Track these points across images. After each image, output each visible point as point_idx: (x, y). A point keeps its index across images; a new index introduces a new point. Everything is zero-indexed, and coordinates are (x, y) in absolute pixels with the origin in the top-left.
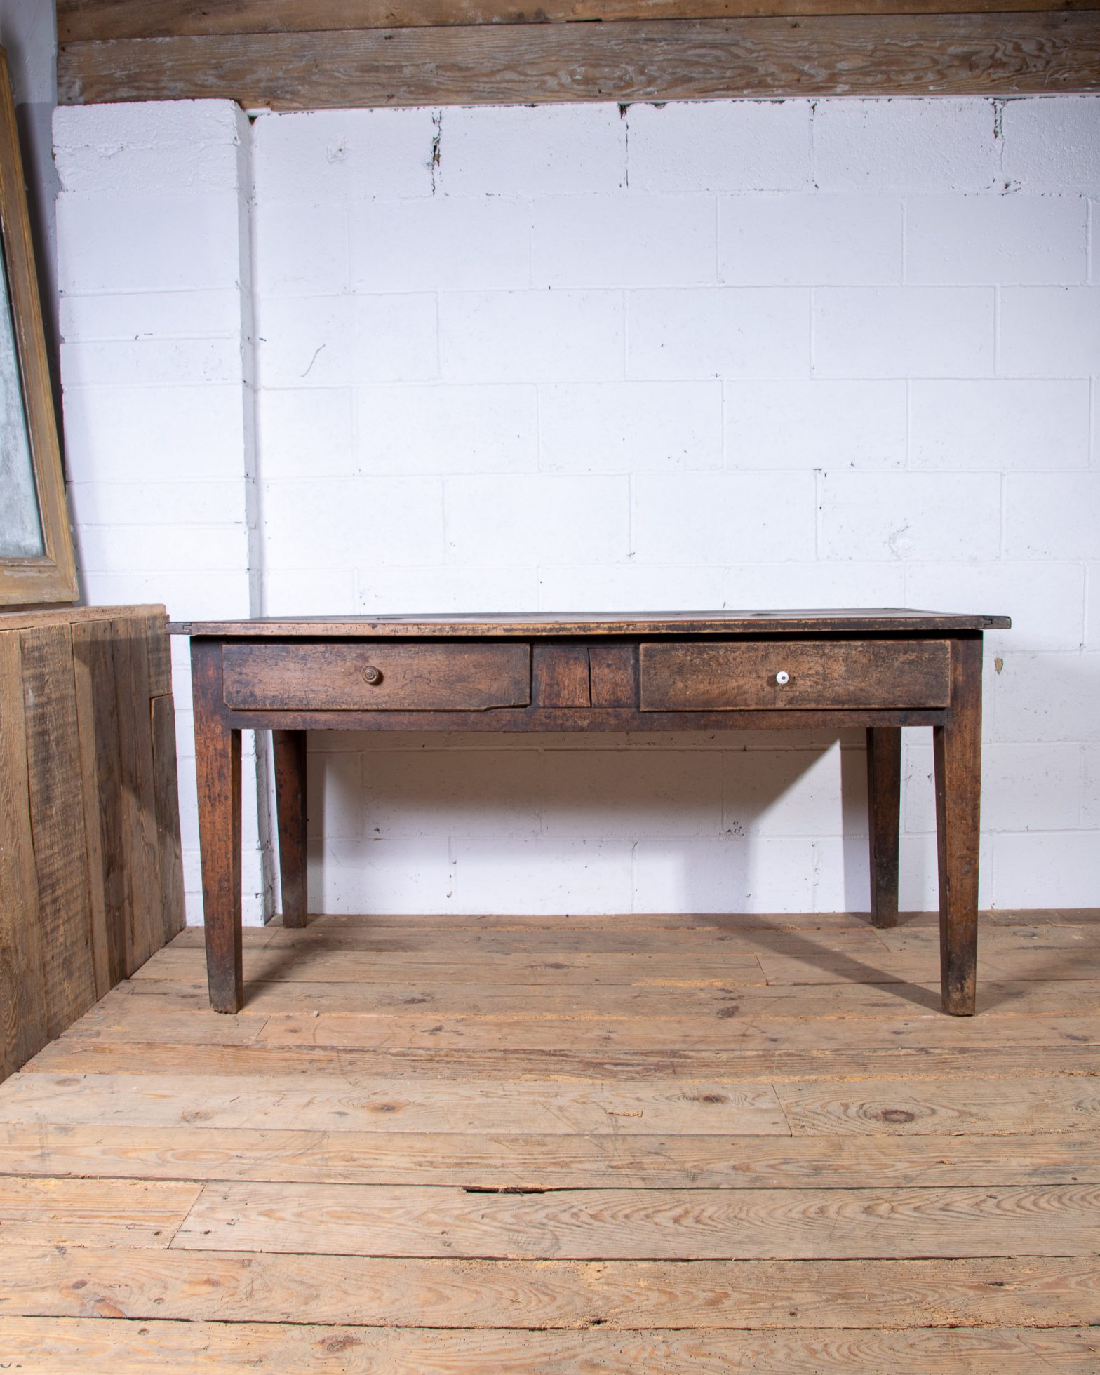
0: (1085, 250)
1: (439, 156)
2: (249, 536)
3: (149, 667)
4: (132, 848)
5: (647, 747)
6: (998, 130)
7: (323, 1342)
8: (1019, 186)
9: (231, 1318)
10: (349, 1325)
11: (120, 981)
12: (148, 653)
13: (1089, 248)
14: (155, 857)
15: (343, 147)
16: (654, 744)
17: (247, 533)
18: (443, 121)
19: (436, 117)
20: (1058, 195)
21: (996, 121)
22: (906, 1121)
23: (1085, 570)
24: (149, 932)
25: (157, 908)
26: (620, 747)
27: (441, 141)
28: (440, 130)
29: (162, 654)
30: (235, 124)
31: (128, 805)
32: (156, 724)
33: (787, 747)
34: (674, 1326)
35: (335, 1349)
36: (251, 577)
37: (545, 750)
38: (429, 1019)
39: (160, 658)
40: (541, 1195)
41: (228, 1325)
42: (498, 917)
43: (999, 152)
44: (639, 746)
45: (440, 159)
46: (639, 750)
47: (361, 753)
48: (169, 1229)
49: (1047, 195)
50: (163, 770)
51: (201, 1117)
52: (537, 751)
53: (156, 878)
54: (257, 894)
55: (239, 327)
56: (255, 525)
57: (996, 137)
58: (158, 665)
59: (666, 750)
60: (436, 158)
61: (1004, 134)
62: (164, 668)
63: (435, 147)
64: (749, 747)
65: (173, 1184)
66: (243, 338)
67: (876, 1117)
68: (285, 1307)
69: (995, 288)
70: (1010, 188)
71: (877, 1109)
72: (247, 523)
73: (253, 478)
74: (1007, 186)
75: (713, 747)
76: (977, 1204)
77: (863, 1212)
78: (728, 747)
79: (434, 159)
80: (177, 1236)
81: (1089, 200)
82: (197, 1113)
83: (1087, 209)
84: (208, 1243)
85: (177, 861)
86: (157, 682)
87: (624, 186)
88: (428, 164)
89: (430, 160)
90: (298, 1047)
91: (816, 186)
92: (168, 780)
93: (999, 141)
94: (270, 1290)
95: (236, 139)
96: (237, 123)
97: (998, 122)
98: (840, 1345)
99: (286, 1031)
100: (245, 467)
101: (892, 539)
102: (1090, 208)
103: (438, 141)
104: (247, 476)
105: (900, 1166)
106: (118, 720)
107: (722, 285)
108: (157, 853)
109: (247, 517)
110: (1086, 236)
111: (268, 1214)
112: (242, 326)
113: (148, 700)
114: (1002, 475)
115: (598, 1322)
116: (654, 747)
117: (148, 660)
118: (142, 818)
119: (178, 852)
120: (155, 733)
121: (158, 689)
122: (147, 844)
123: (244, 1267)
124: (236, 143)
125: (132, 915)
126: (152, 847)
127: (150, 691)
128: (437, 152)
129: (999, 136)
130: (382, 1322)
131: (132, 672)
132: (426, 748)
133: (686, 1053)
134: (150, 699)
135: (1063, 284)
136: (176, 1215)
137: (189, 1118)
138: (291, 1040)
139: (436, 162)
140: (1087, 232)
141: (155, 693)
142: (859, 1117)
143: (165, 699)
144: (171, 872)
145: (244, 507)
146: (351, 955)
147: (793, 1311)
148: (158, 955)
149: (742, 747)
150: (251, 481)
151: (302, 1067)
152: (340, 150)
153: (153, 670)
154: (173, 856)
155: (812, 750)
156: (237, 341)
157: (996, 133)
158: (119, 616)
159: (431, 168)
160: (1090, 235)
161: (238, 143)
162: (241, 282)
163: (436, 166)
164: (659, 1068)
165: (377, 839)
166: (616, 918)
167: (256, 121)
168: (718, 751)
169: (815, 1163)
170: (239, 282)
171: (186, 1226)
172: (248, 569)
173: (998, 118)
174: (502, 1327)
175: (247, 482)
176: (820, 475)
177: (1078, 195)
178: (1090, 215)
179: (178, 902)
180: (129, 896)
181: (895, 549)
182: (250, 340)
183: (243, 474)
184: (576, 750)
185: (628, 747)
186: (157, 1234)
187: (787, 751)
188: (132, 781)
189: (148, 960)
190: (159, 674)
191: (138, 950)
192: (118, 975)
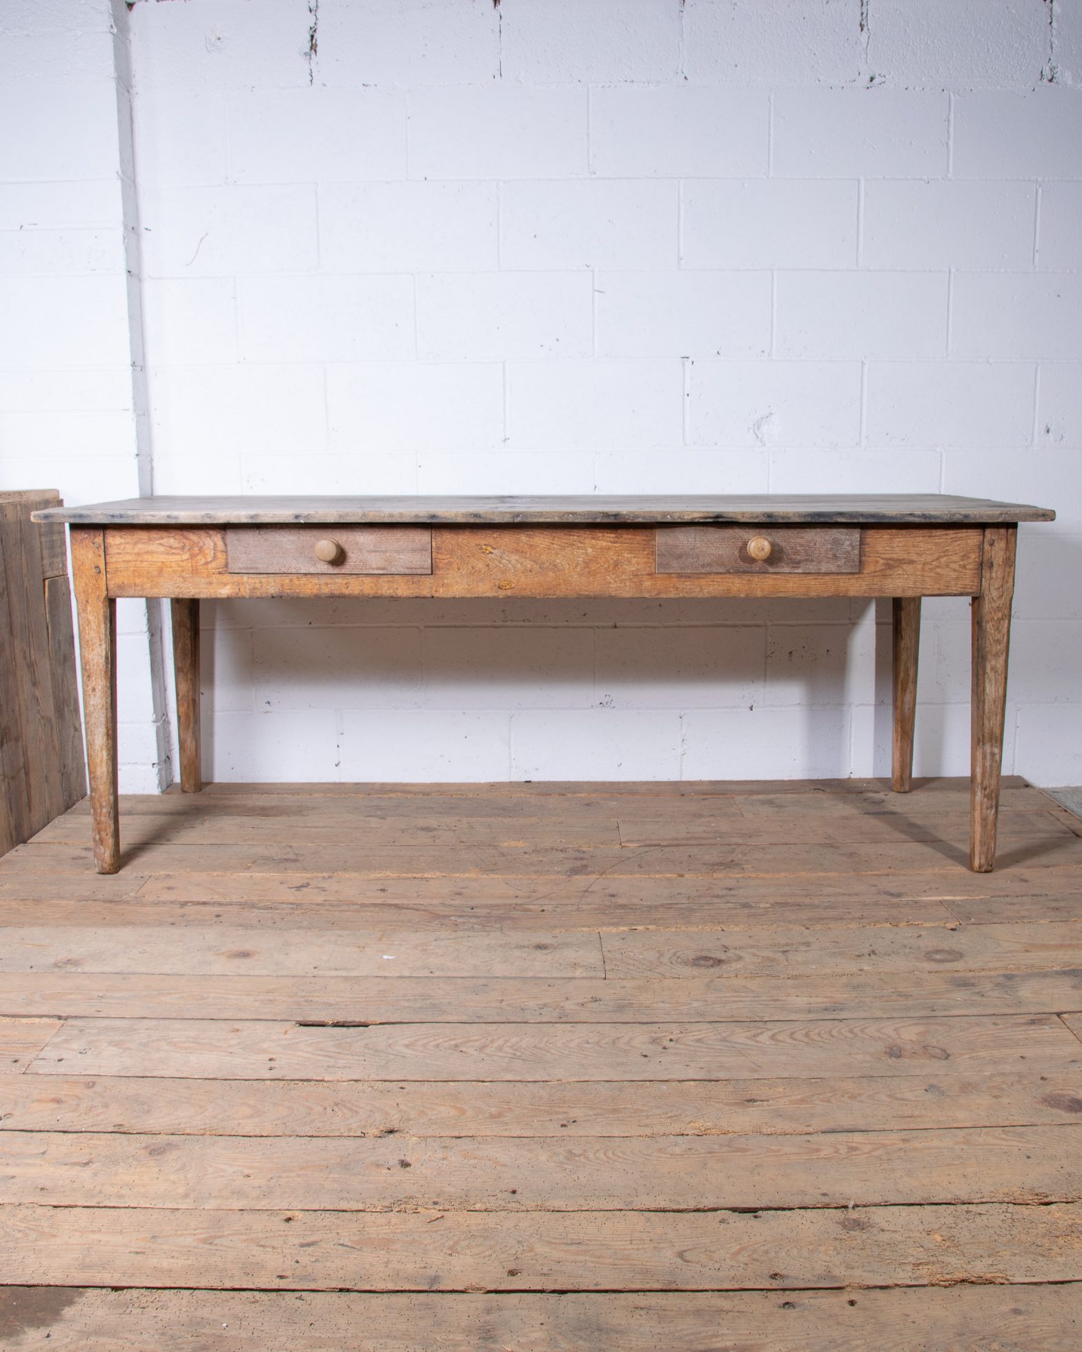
0: (947, 144)
1: (316, 45)
2: (137, 422)
3: (41, 550)
4: (27, 721)
5: (522, 623)
6: (864, 23)
7: (146, 1148)
8: (883, 79)
9: (70, 1129)
10: (173, 1134)
11: (17, 845)
12: (40, 535)
13: (951, 143)
14: (52, 730)
15: (221, 36)
16: (529, 621)
17: (135, 420)
18: (319, 10)
19: (313, 6)
20: (921, 89)
21: (862, 14)
22: (712, 966)
23: (941, 456)
24: (47, 800)
25: (55, 777)
26: (496, 624)
27: (317, 31)
28: (317, 19)
29: (56, 537)
30: (111, 11)
31: (22, 681)
32: (50, 603)
33: (656, 624)
34: (457, 1135)
35: (156, 1153)
36: (139, 462)
37: (426, 627)
38: (298, 877)
39: (53, 541)
40: (366, 1028)
41: (66, 1134)
42: (383, 784)
43: (865, 45)
44: (514, 623)
45: (318, 49)
46: (515, 627)
47: (250, 630)
48: (26, 1057)
49: (911, 88)
50: (60, 647)
51: (72, 964)
52: (417, 627)
53: (54, 749)
54: (154, 764)
55: (121, 217)
56: (142, 411)
57: (862, 30)
58: (52, 547)
59: (540, 627)
60: (313, 47)
61: (870, 28)
62: (58, 550)
63: (312, 37)
64: (618, 624)
65: (37, 1020)
66: (126, 227)
67: (686, 963)
68: (119, 1120)
69: (859, 181)
70: (875, 81)
71: (691, 955)
72: (135, 410)
73: (139, 366)
74: (872, 79)
75: (584, 624)
76: (754, 1036)
77: (650, 1043)
78: (600, 624)
79: (311, 48)
80: (33, 1063)
81: (952, 95)
82: (69, 960)
83: (950, 103)
84: (61, 1069)
85: (77, 733)
86: (51, 564)
87: (498, 77)
88: (305, 54)
89: (307, 49)
90: (172, 902)
91: (685, 78)
92: (64, 657)
93: (865, 34)
94: (106, 1106)
95: (112, 27)
96: (113, 10)
97: (864, 15)
98: (598, 1150)
99: (164, 888)
100: (132, 356)
101: (758, 425)
102: (953, 103)
103: (315, 31)
104: (134, 364)
105: (695, 1004)
106: (9, 600)
107: (593, 176)
108: (54, 726)
109: (135, 404)
110: (948, 131)
111: (117, 1044)
112: (125, 217)
113: (42, 580)
114: (863, 363)
115: (391, 1132)
116: (527, 624)
117: (41, 543)
118: (37, 693)
119: (77, 726)
120: (50, 612)
121: (52, 570)
122: (43, 718)
123: (89, 1087)
124: (112, 31)
125: (28, 784)
126: (49, 720)
127: (43, 573)
128: (314, 42)
129: (865, 29)
130: (202, 1132)
131: (23, 554)
132: (313, 625)
133: (527, 907)
134: (44, 580)
135: (925, 177)
136: (36, 1046)
137: (59, 965)
138: (167, 896)
139: (313, 51)
140: (948, 126)
141: (49, 574)
142: (671, 963)
143: (60, 580)
144: (71, 743)
145: (131, 395)
146: (238, 820)
147: (565, 1122)
148: (56, 820)
149: (612, 624)
150: (139, 369)
151: (171, 920)
152: (219, 39)
153: (46, 553)
154: (72, 729)
155: (679, 627)
156: (120, 230)
157: (862, 26)
158: (7, 501)
159: (308, 57)
160: (952, 130)
161: (115, 30)
162: (122, 172)
163: (313, 56)
164: (500, 919)
165: (267, 712)
166: (492, 786)
167: (135, 7)
168: (590, 627)
169: (619, 1002)
170: (120, 172)
171: (42, 1055)
172: (137, 455)
173: (864, 11)
174: (306, 1136)
175: (134, 370)
176: (687, 363)
177: (940, 89)
178: (952, 110)
179: (78, 771)
180: (24, 765)
181: (760, 435)
182: (133, 229)
183: (129, 362)
184: (456, 627)
185: (504, 624)
186: (16, 1061)
187: (655, 628)
188: (25, 658)
189: (46, 825)
190: (53, 556)
191: (36, 816)
192: (14, 838)
